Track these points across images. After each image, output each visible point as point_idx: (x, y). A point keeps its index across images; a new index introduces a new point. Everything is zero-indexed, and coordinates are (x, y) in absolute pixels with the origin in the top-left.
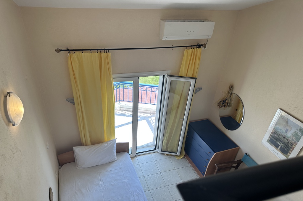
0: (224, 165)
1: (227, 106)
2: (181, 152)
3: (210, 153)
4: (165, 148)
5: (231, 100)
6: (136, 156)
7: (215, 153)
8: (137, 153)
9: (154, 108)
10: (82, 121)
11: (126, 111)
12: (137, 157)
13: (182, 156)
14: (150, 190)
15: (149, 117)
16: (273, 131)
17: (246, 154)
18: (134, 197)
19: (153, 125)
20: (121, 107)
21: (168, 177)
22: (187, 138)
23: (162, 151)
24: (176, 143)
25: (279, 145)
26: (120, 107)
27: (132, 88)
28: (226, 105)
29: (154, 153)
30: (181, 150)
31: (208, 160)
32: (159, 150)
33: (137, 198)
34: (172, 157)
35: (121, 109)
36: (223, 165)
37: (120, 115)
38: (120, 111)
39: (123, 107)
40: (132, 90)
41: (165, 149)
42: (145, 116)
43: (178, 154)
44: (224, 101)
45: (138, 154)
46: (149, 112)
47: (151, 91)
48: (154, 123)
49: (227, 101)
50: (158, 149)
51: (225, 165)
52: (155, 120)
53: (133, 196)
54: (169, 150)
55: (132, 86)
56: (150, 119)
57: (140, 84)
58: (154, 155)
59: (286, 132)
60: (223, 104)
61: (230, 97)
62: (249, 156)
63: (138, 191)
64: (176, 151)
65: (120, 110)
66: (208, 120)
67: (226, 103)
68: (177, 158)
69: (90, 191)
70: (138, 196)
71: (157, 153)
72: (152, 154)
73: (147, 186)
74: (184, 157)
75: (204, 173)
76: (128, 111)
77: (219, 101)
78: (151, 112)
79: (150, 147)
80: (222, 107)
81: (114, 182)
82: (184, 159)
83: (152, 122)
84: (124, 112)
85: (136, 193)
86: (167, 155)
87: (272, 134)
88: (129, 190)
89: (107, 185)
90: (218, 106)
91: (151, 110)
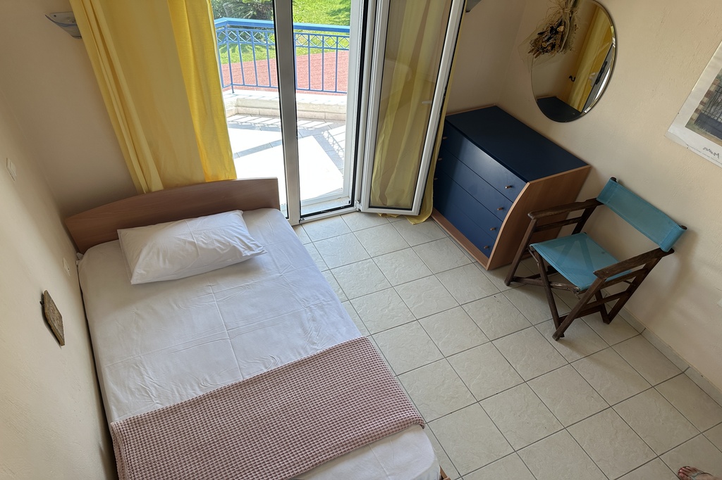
0: (553, 213)
1: (560, 46)
2: (421, 206)
3: (511, 187)
4: (377, 199)
5: (573, 27)
6: (301, 224)
7: (528, 184)
8: (301, 217)
9: (342, 103)
10: (118, 99)
12: (306, 226)
13: (425, 216)
14: (349, 299)
15: (323, 129)
16: (712, 89)
17: (614, 179)
18: (311, 311)
20: (240, 103)
21: (394, 266)
22: (438, 162)
23: (370, 207)
24: (407, 188)
26: (237, 106)
28: (558, 42)
29: (350, 216)
30: (422, 199)
31: (504, 209)
32: (362, 206)
33: (322, 313)
34: (399, 219)
35: (241, 110)
36: (549, 213)
37: (238, 126)
38: (237, 117)
39: (243, 104)
41: (377, 201)
42: (311, 128)
43: (415, 211)
44: (552, 28)
45: (306, 219)
46: (322, 115)
47: (337, 49)
48: (344, 150)
49: (561, 28)
50: (360, 201)
51: (556, 213)
52: (344, 142)
53: (307, 310)
54: (389, 203)
56: (326, 134)
58: (352, 220)
60: (548, 40)
61: (572, 12)
62: (621, 183)
63: (321, 297)
64: (410, 205)
65: (238, 114)
66: (496, 106)
67: (559, 36)
68: (412, 222)
69: (179, 307)
70: (322, 308)
71: (358, 214)
72: (344, 217)
73: (341, 291)
74: (430, 218)
75: (490, 248)
76: (261, 115)
77: (536, 36)
78: (329, 116)
79: (336, 201)
80: (544, 50)
81: (250, 281)
82: (430, 223)
83: (331, 141)
84: (250, 118)
85: (317, 302)
86: (384, 215)
87: (706, 100)
88: (297, 297)
89: (229, 288)
90: (533, 50)
91: (326, 110)
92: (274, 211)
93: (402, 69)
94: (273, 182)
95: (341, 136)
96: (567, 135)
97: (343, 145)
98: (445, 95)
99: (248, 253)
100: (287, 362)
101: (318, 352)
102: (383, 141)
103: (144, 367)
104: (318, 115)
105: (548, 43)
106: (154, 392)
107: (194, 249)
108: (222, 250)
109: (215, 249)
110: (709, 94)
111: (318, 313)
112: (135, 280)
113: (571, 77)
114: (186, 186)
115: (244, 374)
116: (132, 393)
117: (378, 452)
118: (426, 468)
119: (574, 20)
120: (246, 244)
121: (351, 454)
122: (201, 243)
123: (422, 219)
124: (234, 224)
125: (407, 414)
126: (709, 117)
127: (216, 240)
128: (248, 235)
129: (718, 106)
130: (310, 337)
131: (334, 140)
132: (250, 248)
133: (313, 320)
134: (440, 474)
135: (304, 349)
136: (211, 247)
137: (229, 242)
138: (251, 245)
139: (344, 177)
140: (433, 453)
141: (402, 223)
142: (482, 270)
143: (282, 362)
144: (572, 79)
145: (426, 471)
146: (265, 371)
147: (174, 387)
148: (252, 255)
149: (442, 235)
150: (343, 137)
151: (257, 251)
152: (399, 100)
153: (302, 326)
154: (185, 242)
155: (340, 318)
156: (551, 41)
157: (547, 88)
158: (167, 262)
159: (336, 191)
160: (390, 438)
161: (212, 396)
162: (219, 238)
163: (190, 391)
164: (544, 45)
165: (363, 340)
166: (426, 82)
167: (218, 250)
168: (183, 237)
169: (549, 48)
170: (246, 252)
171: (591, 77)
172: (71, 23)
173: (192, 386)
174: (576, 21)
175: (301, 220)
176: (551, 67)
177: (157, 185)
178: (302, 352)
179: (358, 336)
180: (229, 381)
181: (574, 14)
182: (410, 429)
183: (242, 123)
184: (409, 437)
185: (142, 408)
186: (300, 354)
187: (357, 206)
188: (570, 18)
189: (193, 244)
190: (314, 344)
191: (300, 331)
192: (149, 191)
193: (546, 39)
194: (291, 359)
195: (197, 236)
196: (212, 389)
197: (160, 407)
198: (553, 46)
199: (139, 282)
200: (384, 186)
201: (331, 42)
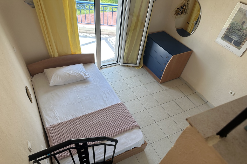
1: (184, 13)
2: (139, 63)
3: (168, 57)
4: (126, 61)
5: (188, 7)
6: (101, 69)
7: (173, 56)
8: (101, 66)
9: (115, 29)
11: (89, 33)
12: (102, 69)
14: (117, 92)
15: (107, 38)
16: (229, 28)
18: (105, 95)
19: (114, 46)
21: (131, 82)
22: (145, 49)
23: (123, 63)
24: (135, 58)
25: (233, 39)
27: (94, 9)
28: (183, 11)
30: (140, 61)
31: (165, 64)
32: (121, 63)
33: (109, 95)
34: (132, 67)
39: (81, 29)
40: (94, 11)
42: (104, 37)
43: (137, 65)
44: (182, 7)
45: (103, 67)
46: (107, 33)
47: (113, 11)
48: (115, 45)
49: (184, 7)
50: (120, 61)
52: (115, 42)
54: (129, 62)
55: (94, 6)
56: (108, 39)
57: (101, 3)
58: (117, 67)
59: (243, 25)
63: (108, 90)
64: (136, 63)
66: (164, 31)
67: (184, 9)
68: (136, 68)
69: (65, 93)
70: (109, 94)
71: (119, 66)
72: (115, 67)
73: (114, 89)
74: (142, 67)
75: (161, 76)
76: (87, 33)
77: (177, 9)
78: (110, 33)
79: (112, 61)
80: (179, 14)
81: (86, 85)
82: (142, 69)
83: (110, 42)
84: (83, 34)
85: (107, 92)
86: (128, 66)
87: (227, 31)
88: (101, 90)
89: (80, 88)
90: (176, 14)
91: (109, 32)
92: (93, 64)
93: (135, 18)
94: (93, 55)
95: (114, 40)
96: (186, 41)
97: (115, 43)
98: (148, 28)
99: (86, 77)
100: (98, 109)
101: (108, 106)
102: (128, 42)
103: (55, 111)
104: (106, 33)
105: (180, 12)
106: (58, 118)
107: (69, 75)
108: (78, 76)
109: (75, 75)
110: (228, 29)
111: (108, 95)
112: (51, 85)
113: (188, 22)
114: (66, 55)
115: (86, 113)
116: (52, 118)
117: (126, 135)
118: (140, 139)
119: (188, 4)
120: (85, 74)
121: (118, 135)
122: (71, 73)
123: (139, 67)
124: (81, 68)
125: (135, 124)
126: (228, 36)
127: (76, 73)
128: (85, 71)
129: (230, 33)
130: (105, 102)
131: (111, 41)
132: (86, 75)
133: (106, 97)
134: (144, 142)
135: (104, 105)
136: (74, 75)
137: (80, 73)
138: (86, 74)
139: (115, 54)
140: (142, 135)
141: (133, 69)
142: (158, 83)
143: (97, 109)
144: (188, 23)
145: (140, 140)
146: (92, 112)
147: (64, 116)
148: (87, 77)
149: (146, 72)
150: (115, 40)
151: (88, 76)
152: (133, 28)
153: (103, 99)
154: (66, 73)
155: (114, 97)
156: (181, 11)
157: (180, 26)
158: (61, 79)
159: (112, 58)
160: (130, 131)
161: (76, 119)
162: (76, 72)
163: (69, 117)
164: (179, 12)
165: (122, 103)
166: (142, 23)
167: (76, 76)
168: (65, 71)
169: (181, 13)
170: (85, 76)
171: (194, 22)
172: (32, 3)
173: (70, 116)
174: (189, 5)
175: (101, 67)
176: (181, 19)
177: (56, 55)
178: (103, 106)
179: (120, 102)
180: (81, 115)
181: (189, 3)
182: (136, 128)
183: (81, 35)
184: (135, 131)
185: (55, 122)
186: (102, 107)
187: (119, 63)
188: (187, 4)
189: (69, 74)
190: (107, 104)
191: (102, 100)
192: (54, 57)
193: (180, 10)
194: (100, 109)
195: (70, 71)
196: (76, 117)
197: (60, 122)
198: (182, 13)
199: (52, 85)
200: (128, 57)
201: (111, 9)
